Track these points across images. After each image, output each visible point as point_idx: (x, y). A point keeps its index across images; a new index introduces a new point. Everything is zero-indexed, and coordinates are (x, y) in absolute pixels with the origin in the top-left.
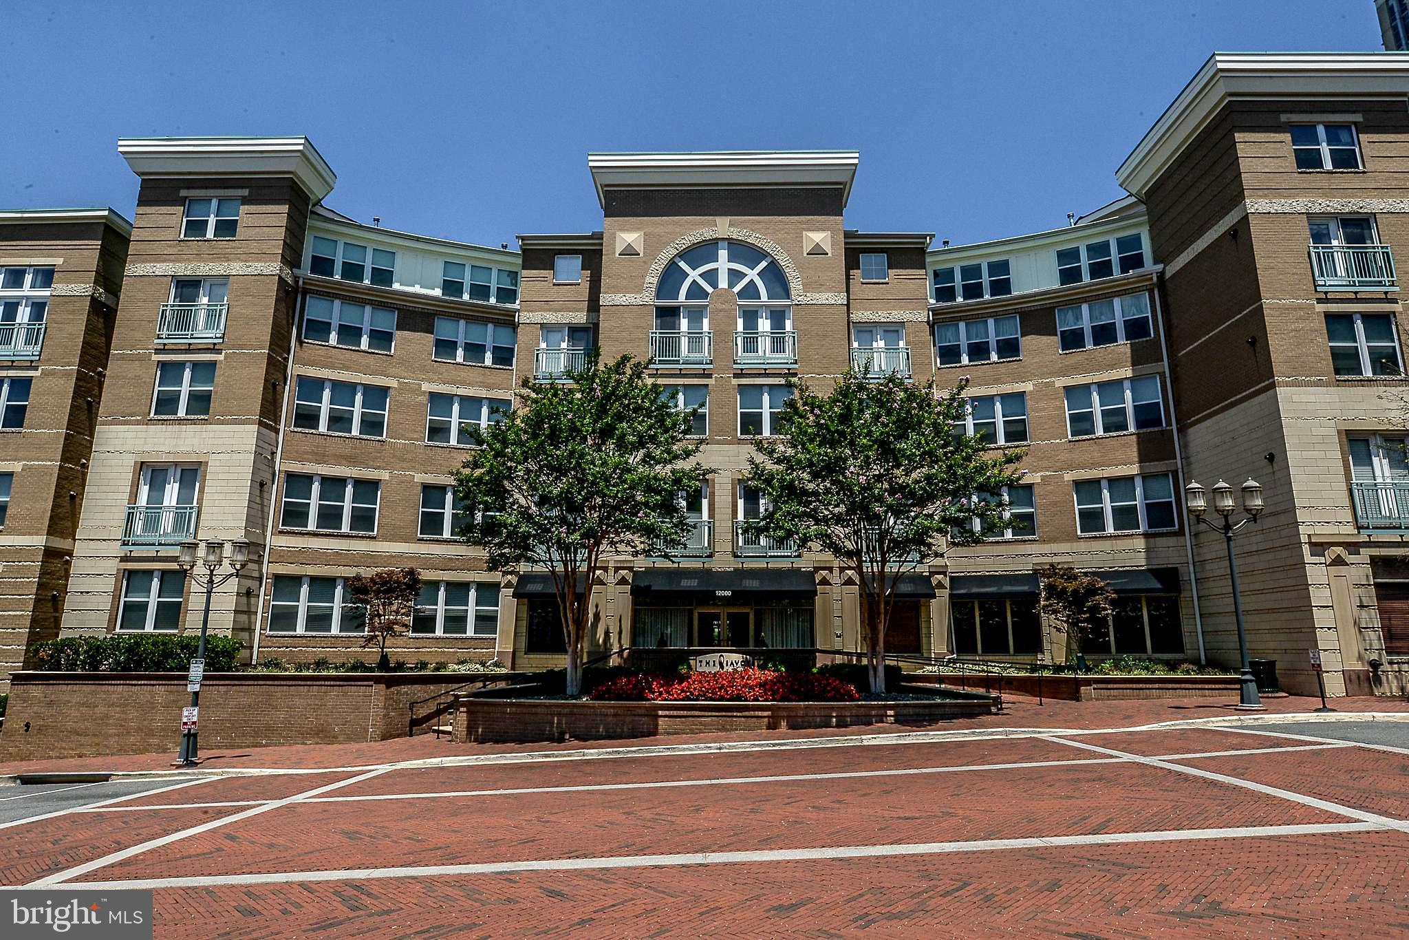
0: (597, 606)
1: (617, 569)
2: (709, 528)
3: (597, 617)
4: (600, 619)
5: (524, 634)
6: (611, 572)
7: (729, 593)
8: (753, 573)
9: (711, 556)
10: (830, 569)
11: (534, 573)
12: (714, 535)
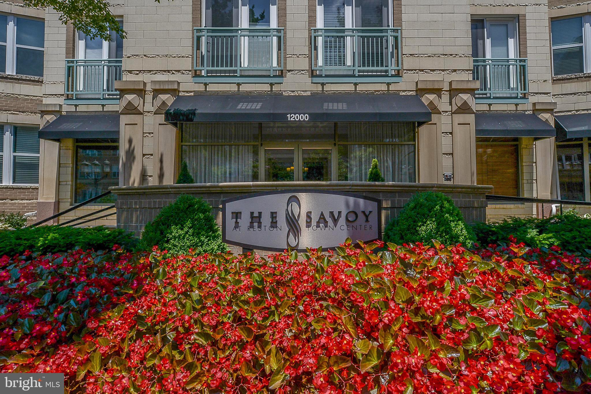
0: (130, 141)
1: (157, 92)
2: (279, 38)
3: (130, 154)
4: (134, 158)
5: (70, 183)
6: (149, 97)
7: (305, 117)
8: (337, 97)
9: (282, 75)
10: (438, 91)
11: (79, 114)
12: (285, 50)
